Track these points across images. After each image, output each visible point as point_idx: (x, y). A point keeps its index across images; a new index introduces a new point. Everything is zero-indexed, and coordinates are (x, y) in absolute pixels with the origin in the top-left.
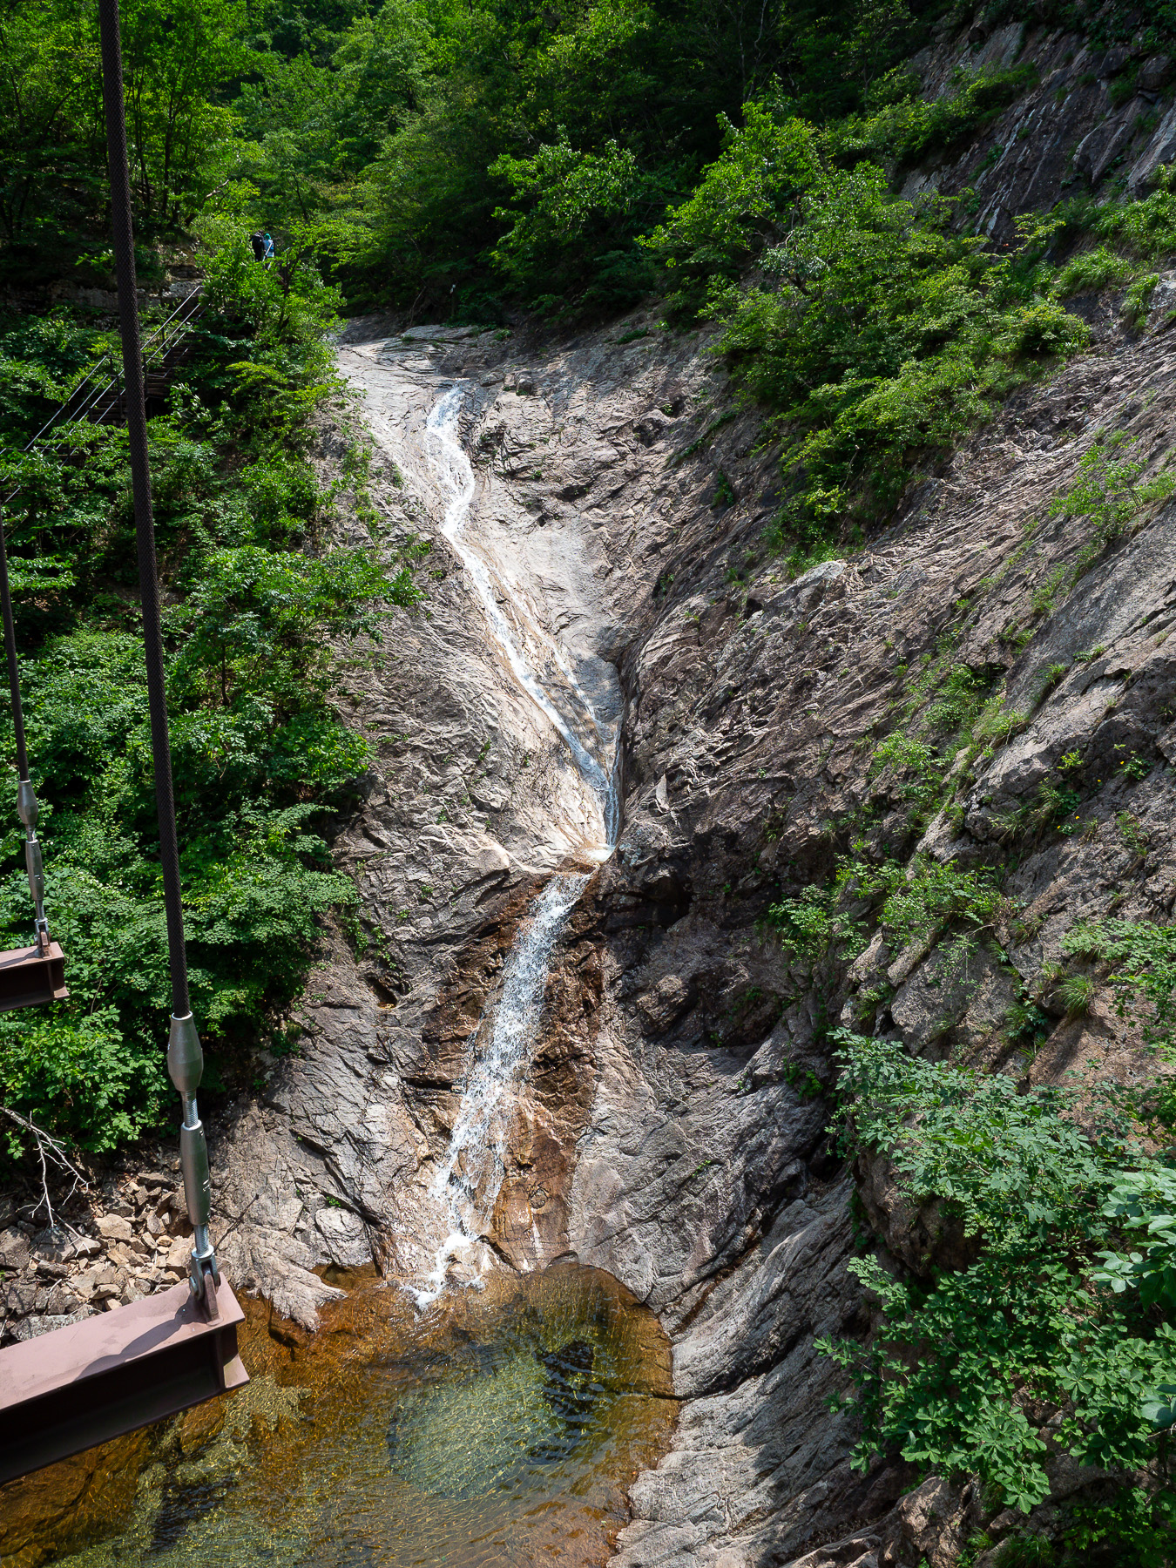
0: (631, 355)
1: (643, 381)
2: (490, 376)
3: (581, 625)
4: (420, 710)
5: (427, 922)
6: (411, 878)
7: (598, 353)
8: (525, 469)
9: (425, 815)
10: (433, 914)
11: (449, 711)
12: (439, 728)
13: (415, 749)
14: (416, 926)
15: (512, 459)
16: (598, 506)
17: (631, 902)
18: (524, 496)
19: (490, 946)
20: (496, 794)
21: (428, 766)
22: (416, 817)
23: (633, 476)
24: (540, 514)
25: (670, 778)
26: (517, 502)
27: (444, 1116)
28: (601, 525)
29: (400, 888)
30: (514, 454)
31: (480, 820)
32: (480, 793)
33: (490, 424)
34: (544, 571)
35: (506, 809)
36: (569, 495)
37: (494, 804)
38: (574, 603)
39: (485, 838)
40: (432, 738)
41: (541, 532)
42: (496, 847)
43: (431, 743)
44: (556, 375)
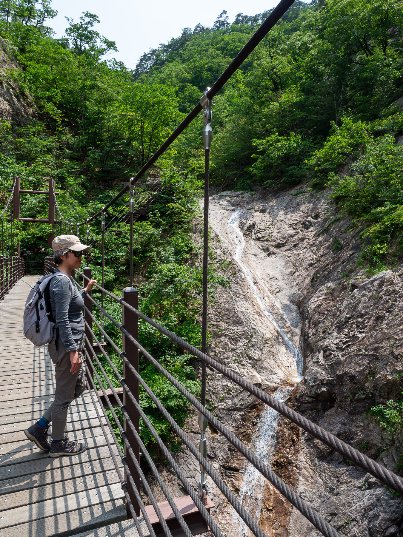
0: (300, 199)
1: (303, 207)
2: (249, 207)
3: (284, 292)
4: (228, 321)
5: (230, 402)
6: (224, 384)
7: (287, 199)
8: (262, 237)
9: (229, 360)
10: (232, 398)
11: (238, 322)
12: (234, 328)
13: (226, 335)
14: (226, 403)
15: (258, 234)
16: (289, 250)
17: (310, 400)
18: (263, 246)
19: (254, 413)
20: (256, 354)
21: (231, 342)
22: (226, 361)
23: (302, 240)
24: (268, 253)
25: (325, 352)
26: (260, 248)
27: (236, 483)
28: (290, 256)
29: (220, 388)
30: (259, 232)
31: (250, 363)
32: (250, 353)
33: (250, 222)
34: (270, 272)
35: (259, 360)
36: (278, 246)
37: (255, 357)
38: (282, 284)
39: (252, 370)
40: (232, 331)
41: (268, 259)
42: (256, 374)
43: (231, 333)
44: (272, 207)
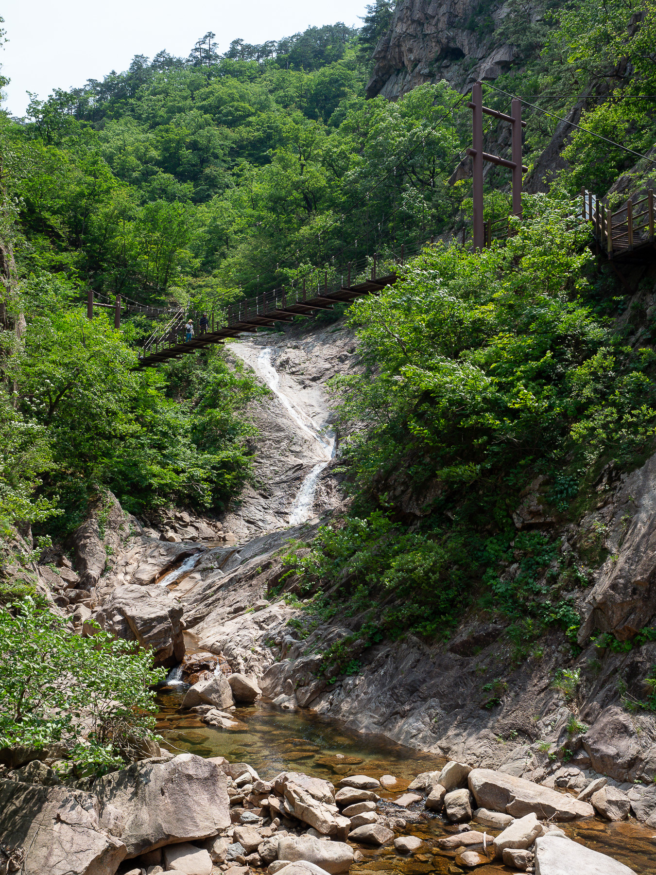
2: (281, 344)
3: (320, 415)
4: (270, 430)
5: (278, 479)
6: (271, 469)
7: (323, 336)
8: (297, 371)
11: (280, 429)
12: (277, 434)
13: (270, 439)
14: (274, 480)
16: (325, 382)
18: (298, 380)
20: (297, 448)
21: (275, 443)
22: (272, 455)
24: (304, 385)
28: (326, 387)
29: (268, 472)
30: (293, 367)
31: (293, 455)
32: (292, 449)
33: (284, 357)
35: (300, 452)
36: (314, 379)
37: (296, 451)
38: (318, 410)
39: (294, 458)
42: (298, 460)
43: (275, 438)
44: (307, 343)
